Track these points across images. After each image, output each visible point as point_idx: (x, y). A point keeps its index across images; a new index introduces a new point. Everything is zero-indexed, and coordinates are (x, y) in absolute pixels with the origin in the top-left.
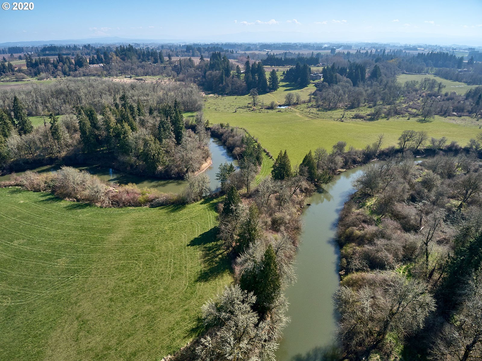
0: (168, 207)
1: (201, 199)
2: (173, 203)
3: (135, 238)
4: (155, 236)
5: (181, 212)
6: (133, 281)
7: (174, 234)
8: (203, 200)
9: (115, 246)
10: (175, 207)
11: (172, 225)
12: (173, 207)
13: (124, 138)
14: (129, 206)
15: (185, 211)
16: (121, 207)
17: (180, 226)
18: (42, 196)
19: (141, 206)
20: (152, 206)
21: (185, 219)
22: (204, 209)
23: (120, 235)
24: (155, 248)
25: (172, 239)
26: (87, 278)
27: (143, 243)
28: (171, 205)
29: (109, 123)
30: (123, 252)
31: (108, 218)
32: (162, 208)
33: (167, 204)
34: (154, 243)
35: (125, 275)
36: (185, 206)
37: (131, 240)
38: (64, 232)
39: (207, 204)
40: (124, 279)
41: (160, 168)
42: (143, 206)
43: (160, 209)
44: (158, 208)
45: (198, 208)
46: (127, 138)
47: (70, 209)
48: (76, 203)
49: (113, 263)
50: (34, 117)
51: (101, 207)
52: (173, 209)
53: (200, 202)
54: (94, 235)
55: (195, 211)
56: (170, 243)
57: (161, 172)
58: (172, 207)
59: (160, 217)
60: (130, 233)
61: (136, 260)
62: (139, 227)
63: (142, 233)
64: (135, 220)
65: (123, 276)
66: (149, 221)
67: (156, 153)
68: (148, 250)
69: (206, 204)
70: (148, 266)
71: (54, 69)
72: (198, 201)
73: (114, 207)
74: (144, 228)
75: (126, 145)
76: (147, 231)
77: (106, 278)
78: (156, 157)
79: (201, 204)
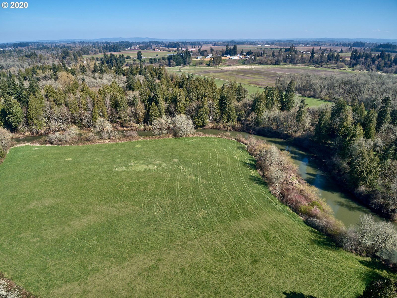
0: (320, 234)
1: (367, 256)
2: (328, 235)
3: (256, 239)
4: (272, 253)
5: (326, 251)
6: (209, 272)
7: (289, 267)
8: (368, 259)
9: (237, 231)
10: (327, 241)
11: (300, 256)
12: (325, 239)
13: (349, 141)
14: (290, 207)
15: (331, 254)
16: (283, 203)
17: (305, 266)
18: (249, 160)
19: (298, 214)
20: (306, 222)
21: (319, 264)
22: (356, 272)
23: (250, 226)
24: (257, 264)
25: (281, 270)
26: (196, 238)
27: (255, 249)
28: (325, 235)
29: (344, 122)
30: (234, 242)
31: (262, 205)
32: (313, 232)
33: (322, 232)
34: (262, 257)
35: (211, 261)
36: (338, 249)
37: (251, 237)
38: (228, 194)
39: (368, 268)
40: (208, 264)
41: (363, 188)
42: (300, 216)
43: (310, 231)
44: (309, 228)
45: (350, 263)
46: (352, 142)
47: (251, 179)
48: (260, 177)
49: (219, 243)
50: (315, 99)
51: (270, 192)
52: (321, 242)
53: (361, 258)
54: (238, 210)
55: (343, 264)
56: (274, 272)
57: (361, 193)
58: (323, 238)
59: (299, 238)
60: (259, 231)
61: (233, 258)
62: (272, 232)
63: (267, 239)
64: (276, 223)
65: (209, 261)
66: (285, 234)
67: (366, 170)
68: (250, 260)
69: (366, 267)
70: (232, 273)
71: (372, 63)
72: (360, 255)
73: (278, 199)
74: (273, 235)
75: (348, 148)
76: (273, 241)
77: (202, 250)
78: (363, 174)
79: (361, 262)
